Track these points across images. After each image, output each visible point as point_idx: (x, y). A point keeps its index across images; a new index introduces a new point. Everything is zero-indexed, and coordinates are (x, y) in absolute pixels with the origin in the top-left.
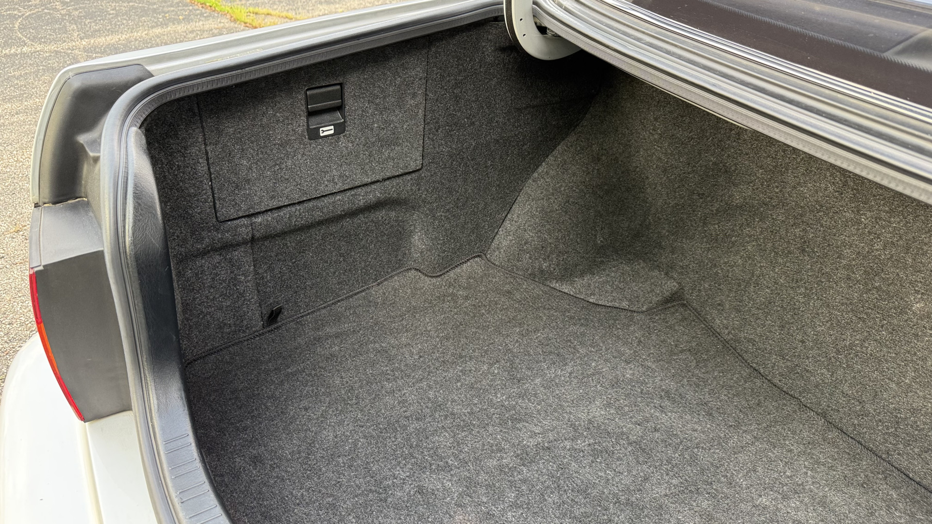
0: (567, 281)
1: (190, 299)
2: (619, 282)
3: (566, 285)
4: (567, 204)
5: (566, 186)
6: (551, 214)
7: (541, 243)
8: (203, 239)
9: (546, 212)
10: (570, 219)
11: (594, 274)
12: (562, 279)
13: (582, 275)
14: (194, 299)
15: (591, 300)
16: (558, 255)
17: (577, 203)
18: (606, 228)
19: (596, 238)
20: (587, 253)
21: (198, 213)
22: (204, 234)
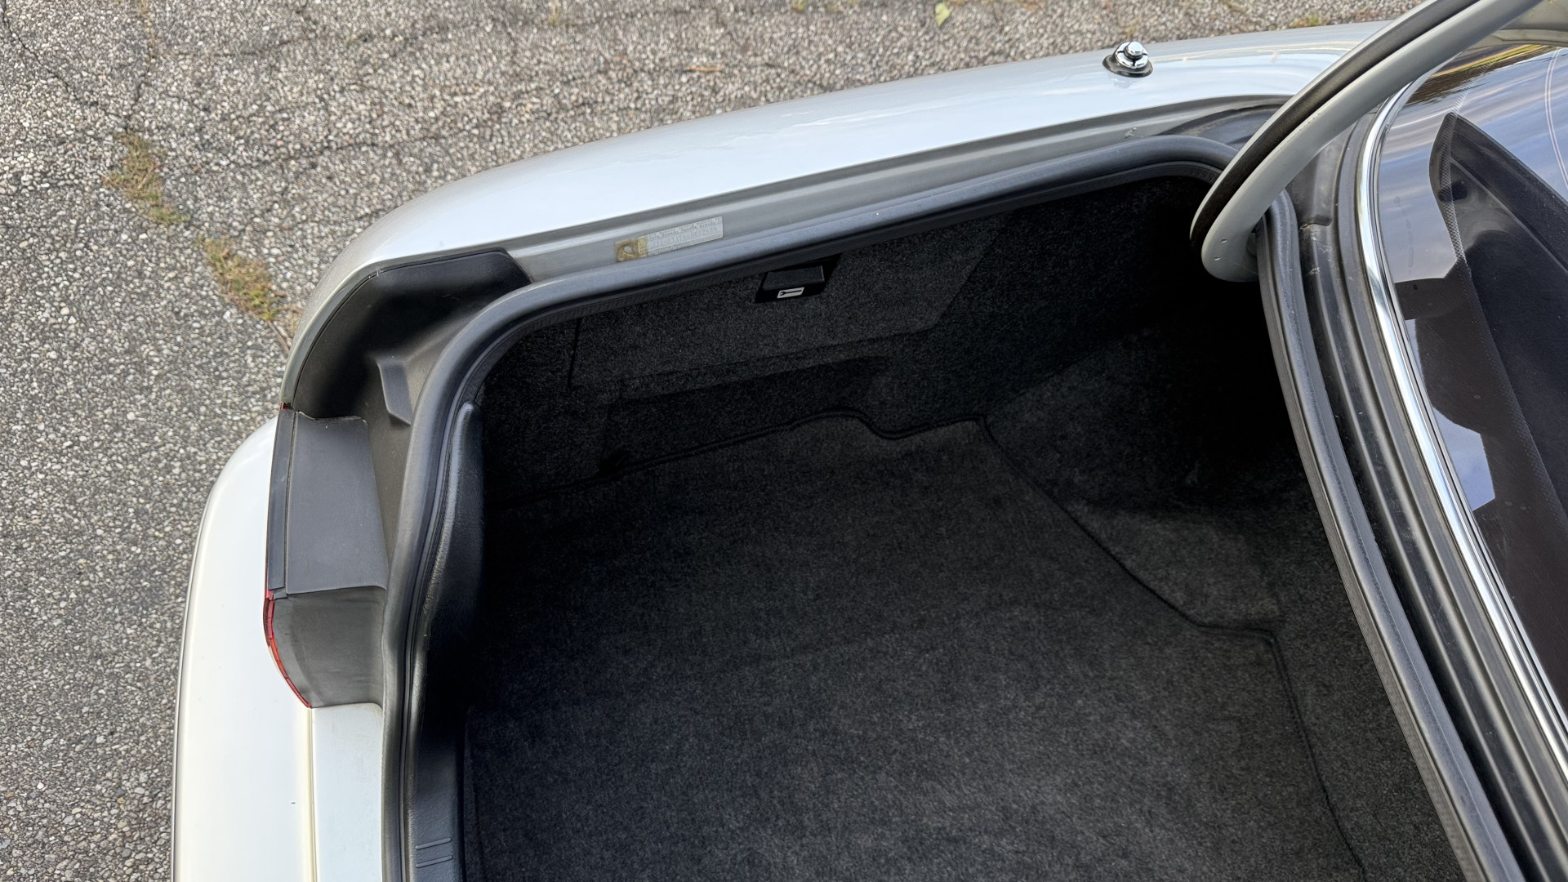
0: (1105, 509)
3: (1100, 514)
6: (1128, 416)
7: (1089, 449)
9: (1121, 410)
10: (1157, 435)
12: (1098, 502)
16: (1109, 474)
18: (1211, 468)
19: (1187, 474)
20: (1160, 488)
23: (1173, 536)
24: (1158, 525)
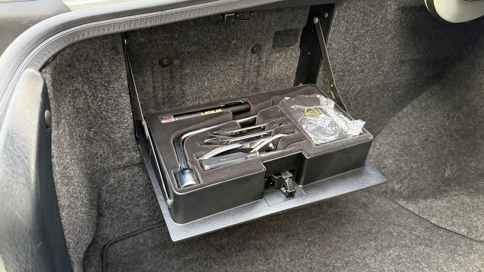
0: (412, 201)
1: (112, 200)
2: (460, 210)
3: (411, 203)
4: (426, 142)
5: (427, 127)
6: (410, 148)
7: (397, 170)
8: (123, 158)
9: (406, 146)
10: (426, 154)
11: (436, 199)
12: (408, 198)
13: (426, 197)
14: (116, 200)
15: (433, 222)
16: (410, 181)
17: (434, 142)
18: (455, 165)
19: (445, 171)
20: (434, 182)
21: (120, 138)
22: (124, 153)
23: (449, 205)
24: (439, 202)
